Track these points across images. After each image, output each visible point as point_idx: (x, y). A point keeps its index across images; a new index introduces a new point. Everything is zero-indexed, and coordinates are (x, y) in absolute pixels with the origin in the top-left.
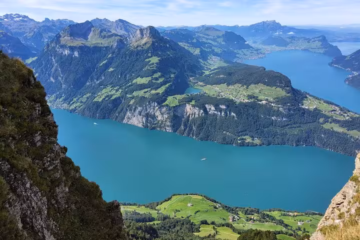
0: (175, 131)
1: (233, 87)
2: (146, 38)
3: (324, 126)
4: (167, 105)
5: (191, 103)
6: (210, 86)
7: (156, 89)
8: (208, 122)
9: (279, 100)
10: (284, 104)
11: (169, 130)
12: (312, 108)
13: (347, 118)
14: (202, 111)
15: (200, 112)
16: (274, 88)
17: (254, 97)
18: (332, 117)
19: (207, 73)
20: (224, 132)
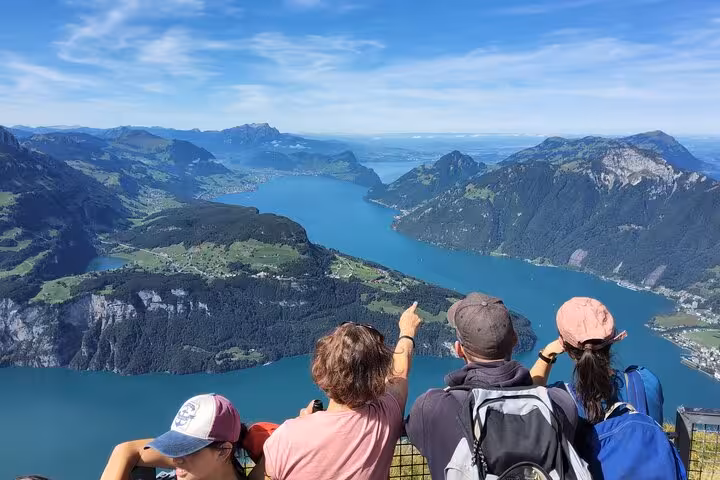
0: (65, 363)
1: (197, 250)
3: (369, 306)
4: (41, 303)
5: (103, 292)
6: (147, 251)
7: (10, 266)
8: (147, 330)
9: (289, 269)
10: (298, 275)
11: (49, 361)
12: (347, 276)
13: (403, 289)
14: (131, 307)
15: (125, 309)
16: (277, 246)
17: (242, 266)
18: (378, 290)
19: (138, 223)
20: (185, 347)
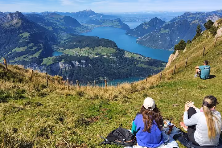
1: (84, 49)
2: (16, 20)
3: (138, 65)
4: (45, 65)
5: (62, 61)
6: (68, 50)
7: (33, 54)
8: (76, 72)
9: (113, 54)
10: (116, 56)
12: (130, 57)
13: (147, 60)
14: (70, 65)
16: (109, 48)
17: (99, 54)
18: (140, 61)
19: (62, 42)
20: (87, 77)
